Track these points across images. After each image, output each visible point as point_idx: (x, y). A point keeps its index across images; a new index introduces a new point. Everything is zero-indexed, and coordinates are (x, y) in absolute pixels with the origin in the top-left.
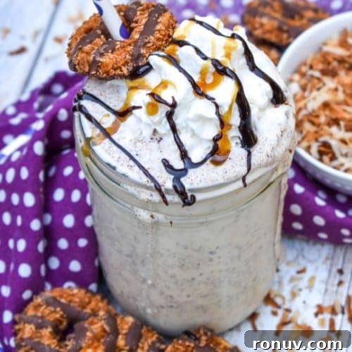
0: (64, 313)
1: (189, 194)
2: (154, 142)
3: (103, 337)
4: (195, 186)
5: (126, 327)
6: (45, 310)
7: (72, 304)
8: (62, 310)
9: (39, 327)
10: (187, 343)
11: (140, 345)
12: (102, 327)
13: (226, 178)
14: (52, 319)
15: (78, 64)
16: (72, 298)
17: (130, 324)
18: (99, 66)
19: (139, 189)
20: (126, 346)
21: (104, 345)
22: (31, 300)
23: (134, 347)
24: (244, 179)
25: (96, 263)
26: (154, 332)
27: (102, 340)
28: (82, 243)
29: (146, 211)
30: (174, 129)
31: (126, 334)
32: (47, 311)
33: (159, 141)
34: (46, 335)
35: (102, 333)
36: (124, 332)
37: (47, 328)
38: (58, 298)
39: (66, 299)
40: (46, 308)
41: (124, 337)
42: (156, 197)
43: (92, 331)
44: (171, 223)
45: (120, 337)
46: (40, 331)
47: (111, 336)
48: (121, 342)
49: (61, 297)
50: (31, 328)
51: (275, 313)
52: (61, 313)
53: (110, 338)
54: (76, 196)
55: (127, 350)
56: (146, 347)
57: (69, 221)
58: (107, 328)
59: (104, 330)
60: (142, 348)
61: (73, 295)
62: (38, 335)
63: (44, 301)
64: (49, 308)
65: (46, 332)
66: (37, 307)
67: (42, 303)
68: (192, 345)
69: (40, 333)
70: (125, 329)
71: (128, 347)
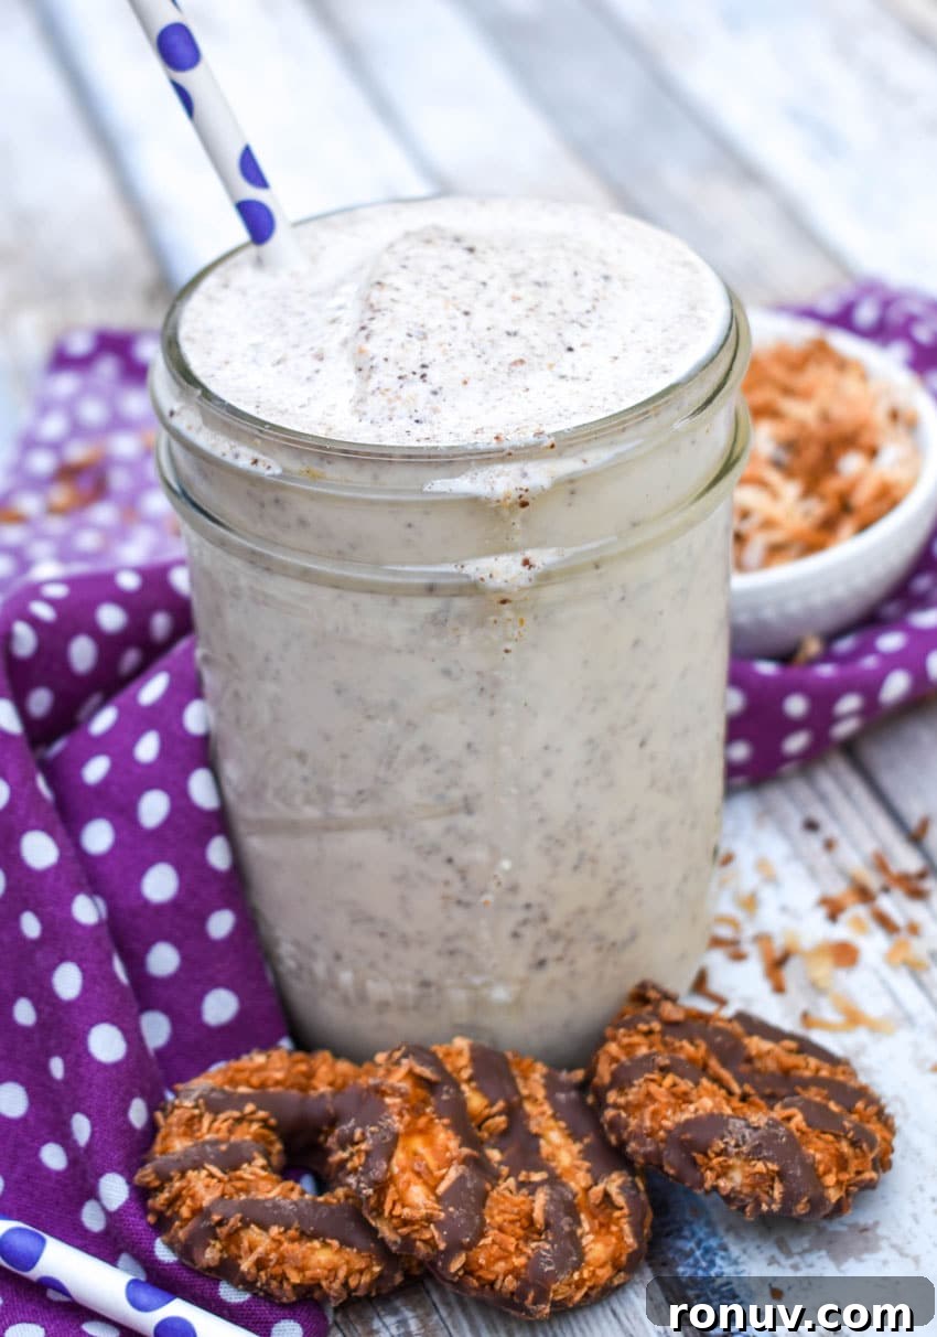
0: (273, 1115)
3: (425, 1102)
5: (464, 1061)
6: (213, 1129)
7: (272, 1090)
8: (259, 1107)
9: (231, 1161)
10: (643, 1027)
11: (525, 1092)
12: (411, 1073)
14: (248, 1137)
16: (264, 1075)
17: (467, 1054)
20: (491, 1105)
21: (440, 1117)
22: (152, 1128)
23: (515, 1099)
25: (270, 977)
26: (528, 1061)
27: (429, 1109)
31: (469, 1080)
32: (222, 1124)
34: (258, 1177)
35: (422, 1093)
36: (466, 1074)
37: (250, 1161)
38: (229, 1088)
39: (248, 1084)
40: (213, 1120)
41: (473, 1084)
43: (395, 1092)
45: (465, 1087)
46: (238, 1173)
47: (445, 1088)
48: (476, 1102)
49: (234, 1082)
50: (211, 1175)
51: (738, 957)
52: (262, 1114)
53: (447, 1092)
54: (153, 808)
55: (500, 1113)
56: (541, 1094)
57: (160, 884)
58: (427, 1072)
59: (419, 1080)
60: (532, 1098)
61: (260, 1069)
62: (239, 1184)
63: (201, 1101)
64: (222, 1116)
65: (255, 1169)
66: (191, 1124)
67: (196, 1112)
68: (656, 1026)
69: (241, 1179)
70: (466, 1067)
71: (500, 1104)
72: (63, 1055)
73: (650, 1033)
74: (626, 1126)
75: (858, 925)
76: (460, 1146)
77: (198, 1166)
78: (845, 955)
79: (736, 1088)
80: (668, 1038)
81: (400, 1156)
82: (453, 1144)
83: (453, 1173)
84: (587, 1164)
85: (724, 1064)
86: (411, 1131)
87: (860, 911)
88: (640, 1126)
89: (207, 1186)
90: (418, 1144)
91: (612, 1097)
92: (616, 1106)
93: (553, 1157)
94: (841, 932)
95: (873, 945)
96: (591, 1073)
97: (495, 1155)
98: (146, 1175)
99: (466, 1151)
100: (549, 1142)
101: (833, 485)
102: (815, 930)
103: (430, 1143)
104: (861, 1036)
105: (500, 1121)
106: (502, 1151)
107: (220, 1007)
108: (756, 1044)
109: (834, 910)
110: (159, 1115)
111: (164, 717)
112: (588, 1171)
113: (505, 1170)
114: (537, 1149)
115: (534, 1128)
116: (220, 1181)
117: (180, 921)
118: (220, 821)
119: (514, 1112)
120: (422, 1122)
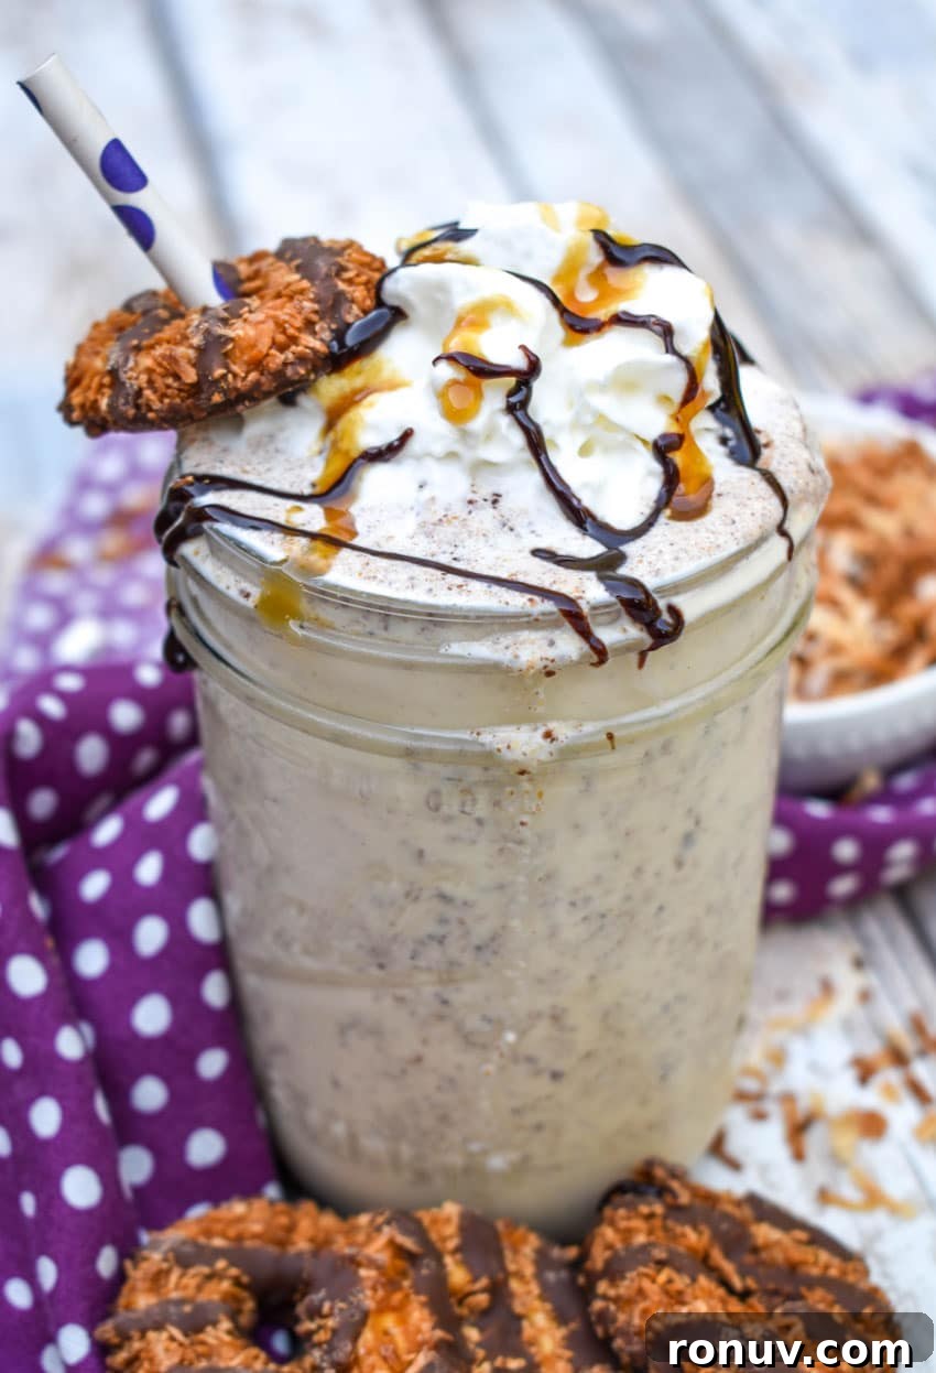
0: (246, 1271)
1: (662, 604)
2: (483, 508)
3: (404, 1274)
4: (669, 577)
5: (451, 1229)
6: (180, 1285)
7: (249, 1244)
8: (232, 1264)
9: (195, 1324)
10: (644, 1209)
11: (512, 1267)
12: (392, 1243)
13: (738, 535)
14: (216, 1297)
15: (150, 382)
16: (241, 1227)
17: (455, 1220)
18: (226, 355)
19: (506, 640)
20: (475, 1280)
21: (418, 1293)
22: (121, 1277)
23: (501, 1276)
24: (782, 531)
25: (261, 1119)
26: (521, 1230)
27: (406, 1283)
28: (212, 1063)
29: (525, 728)
30: (536, 444)
31: (457, 1250)
32: (191, 1281)
33: (495, 502)
34: (222, 1343)
35: (401, 1264)
36: (452, 1244)
37: (215, 1323)
38: (202, 1240)
39: (224, 1235)
40: (182, 1276)
41: (459, 1256)
42: (568, 645)
43: (372, 1263)
44: (610, 737)
45: (448, 1260)
46: (201, 1337)
47: (426, 1261)
48: (458, 1275)
49: (209, 1234)
50: (172, 1339)
51: (760, 1116)
52: (234, 1271)
53: (428, 1266)
54: (151, 935)
55: (483, 1291)
56: (529, 1270)
57: (152, 1016)
58: (409, 1243)
59: (399, 1251)
60: (519, 1275)
61: (240, 1220)
62: (200, 1349)
63: (171, 1255)
64: (192, 1271)
65: (219, 1333)
66: (158, 1279)
67: (165, 1266)
68: (659, 1209)
69: (203, 1343)
70: (451, 1237)
71: (483, 1282)
72: (37, 1194)
73: (650, 1216)
74: (614, 1320)
75: (889, 1092)
76: (434, 1328)
77: (159, 1327)
78: (872, 1125)
79: (737, 1283)
80: (670, 1223)
81: (368, 1336)
82: (426, 1326)
83: (422, 1360)
84: (568, 1354)
85: (728, 1254)
86: (384, 1307)
87: (890, 1076)
88: (629, 1323)
89: (167, 1350)
90: (389, 1321)
91: (603, 1287)
92: (605, 1297)
93: (533, 1342)
94: (870, 1099)
95: (903, 1116)
96: (584, 1256)
97: (472, 1334)
98: (107, 1330)
99: (439, 1334)
100: (532, 1325)
101: (909, 610)
102: (843, 1094)
103: (403, 1321)
104: (879, 1218)
105: (482, 1299)
106: (482, 1330)
107: (205, 1148)
108: (765, 1233)
109: (865, 1072)
110: (128, 1264)
111: (169, 836)
112: (570, 1360)
113: (481, 1353)
114: (519, 1331)
115: (518, 1308)
116: (181, 1345)
117: (171, 1056)
118: (220, 955)
119: (498, 1291)
120: (397, 1298)
